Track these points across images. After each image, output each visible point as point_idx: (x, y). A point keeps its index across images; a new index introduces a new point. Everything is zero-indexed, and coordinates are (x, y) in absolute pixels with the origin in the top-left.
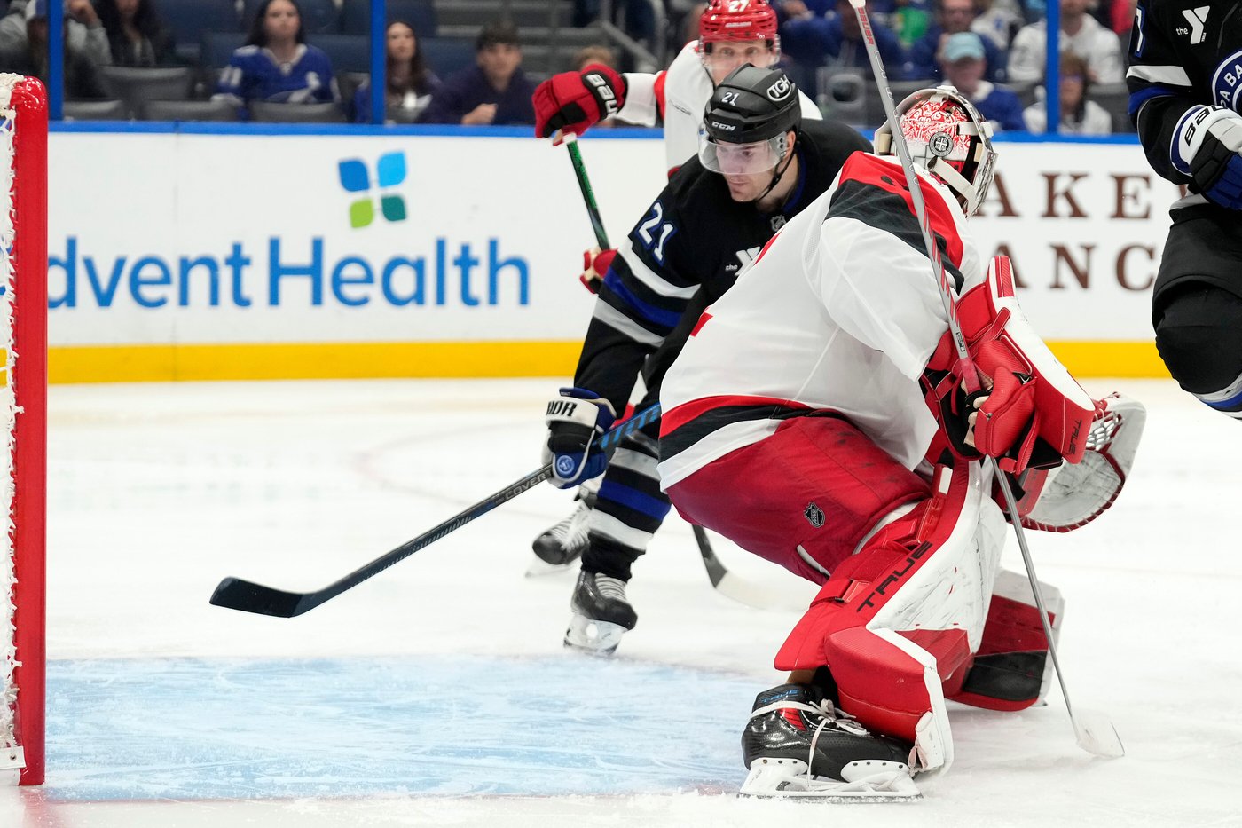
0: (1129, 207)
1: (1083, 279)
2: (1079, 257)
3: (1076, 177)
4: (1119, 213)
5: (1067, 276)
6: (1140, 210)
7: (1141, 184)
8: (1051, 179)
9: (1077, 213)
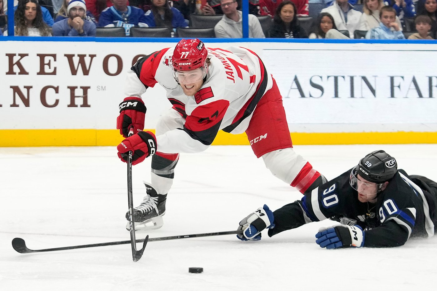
0: (47, 69)
1: (26, 102)
2: (24, 92)
3: (22, 56)
4: (42, 72)
5: (19, 101)
6: (52, 70)
7: (52, 58)
8: (11, 56)
9: (23, 72)
